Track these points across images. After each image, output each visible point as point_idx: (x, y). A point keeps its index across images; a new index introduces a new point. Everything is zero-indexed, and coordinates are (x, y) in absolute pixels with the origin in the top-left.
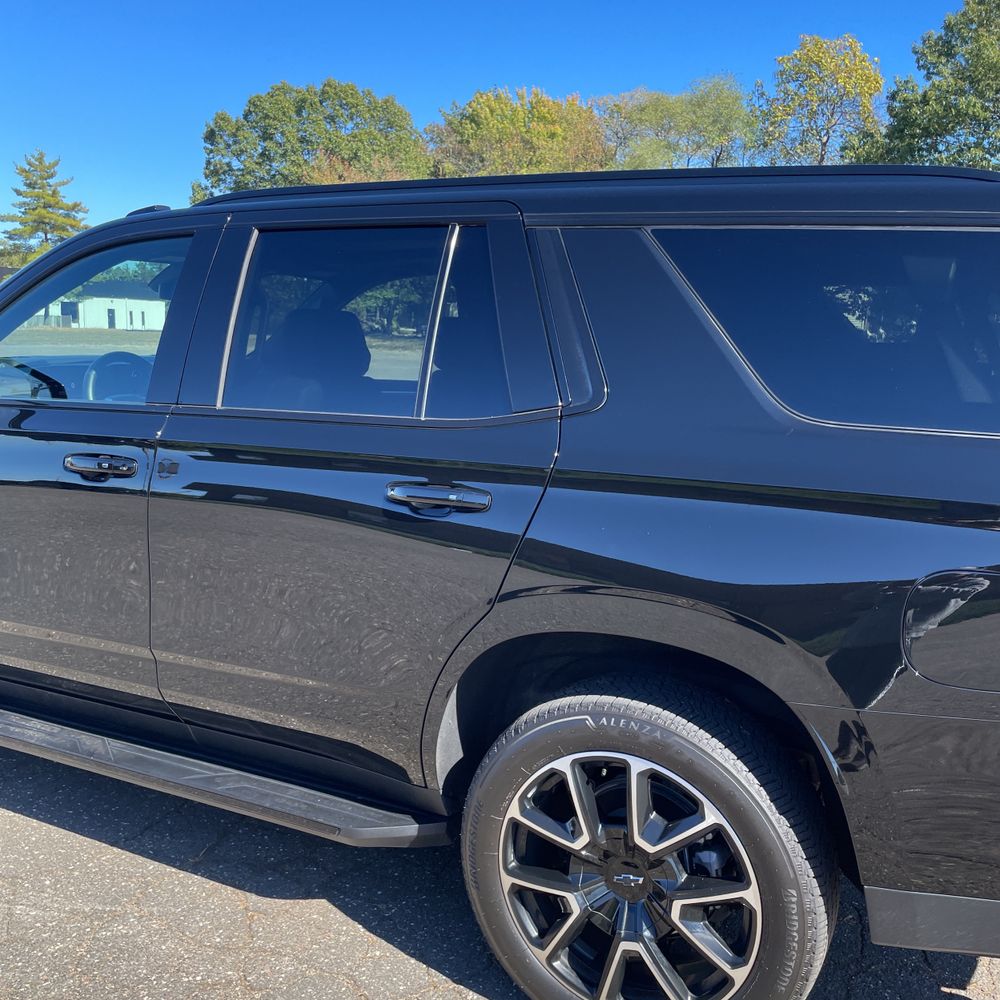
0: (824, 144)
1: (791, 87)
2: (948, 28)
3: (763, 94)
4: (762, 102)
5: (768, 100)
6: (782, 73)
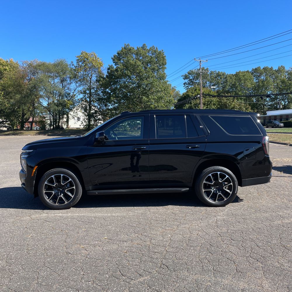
0: (91, 79)
1: (80, 63)
2: (118, 54)
3: (73, 65)
4: (73, 67)
6: (78, 60)
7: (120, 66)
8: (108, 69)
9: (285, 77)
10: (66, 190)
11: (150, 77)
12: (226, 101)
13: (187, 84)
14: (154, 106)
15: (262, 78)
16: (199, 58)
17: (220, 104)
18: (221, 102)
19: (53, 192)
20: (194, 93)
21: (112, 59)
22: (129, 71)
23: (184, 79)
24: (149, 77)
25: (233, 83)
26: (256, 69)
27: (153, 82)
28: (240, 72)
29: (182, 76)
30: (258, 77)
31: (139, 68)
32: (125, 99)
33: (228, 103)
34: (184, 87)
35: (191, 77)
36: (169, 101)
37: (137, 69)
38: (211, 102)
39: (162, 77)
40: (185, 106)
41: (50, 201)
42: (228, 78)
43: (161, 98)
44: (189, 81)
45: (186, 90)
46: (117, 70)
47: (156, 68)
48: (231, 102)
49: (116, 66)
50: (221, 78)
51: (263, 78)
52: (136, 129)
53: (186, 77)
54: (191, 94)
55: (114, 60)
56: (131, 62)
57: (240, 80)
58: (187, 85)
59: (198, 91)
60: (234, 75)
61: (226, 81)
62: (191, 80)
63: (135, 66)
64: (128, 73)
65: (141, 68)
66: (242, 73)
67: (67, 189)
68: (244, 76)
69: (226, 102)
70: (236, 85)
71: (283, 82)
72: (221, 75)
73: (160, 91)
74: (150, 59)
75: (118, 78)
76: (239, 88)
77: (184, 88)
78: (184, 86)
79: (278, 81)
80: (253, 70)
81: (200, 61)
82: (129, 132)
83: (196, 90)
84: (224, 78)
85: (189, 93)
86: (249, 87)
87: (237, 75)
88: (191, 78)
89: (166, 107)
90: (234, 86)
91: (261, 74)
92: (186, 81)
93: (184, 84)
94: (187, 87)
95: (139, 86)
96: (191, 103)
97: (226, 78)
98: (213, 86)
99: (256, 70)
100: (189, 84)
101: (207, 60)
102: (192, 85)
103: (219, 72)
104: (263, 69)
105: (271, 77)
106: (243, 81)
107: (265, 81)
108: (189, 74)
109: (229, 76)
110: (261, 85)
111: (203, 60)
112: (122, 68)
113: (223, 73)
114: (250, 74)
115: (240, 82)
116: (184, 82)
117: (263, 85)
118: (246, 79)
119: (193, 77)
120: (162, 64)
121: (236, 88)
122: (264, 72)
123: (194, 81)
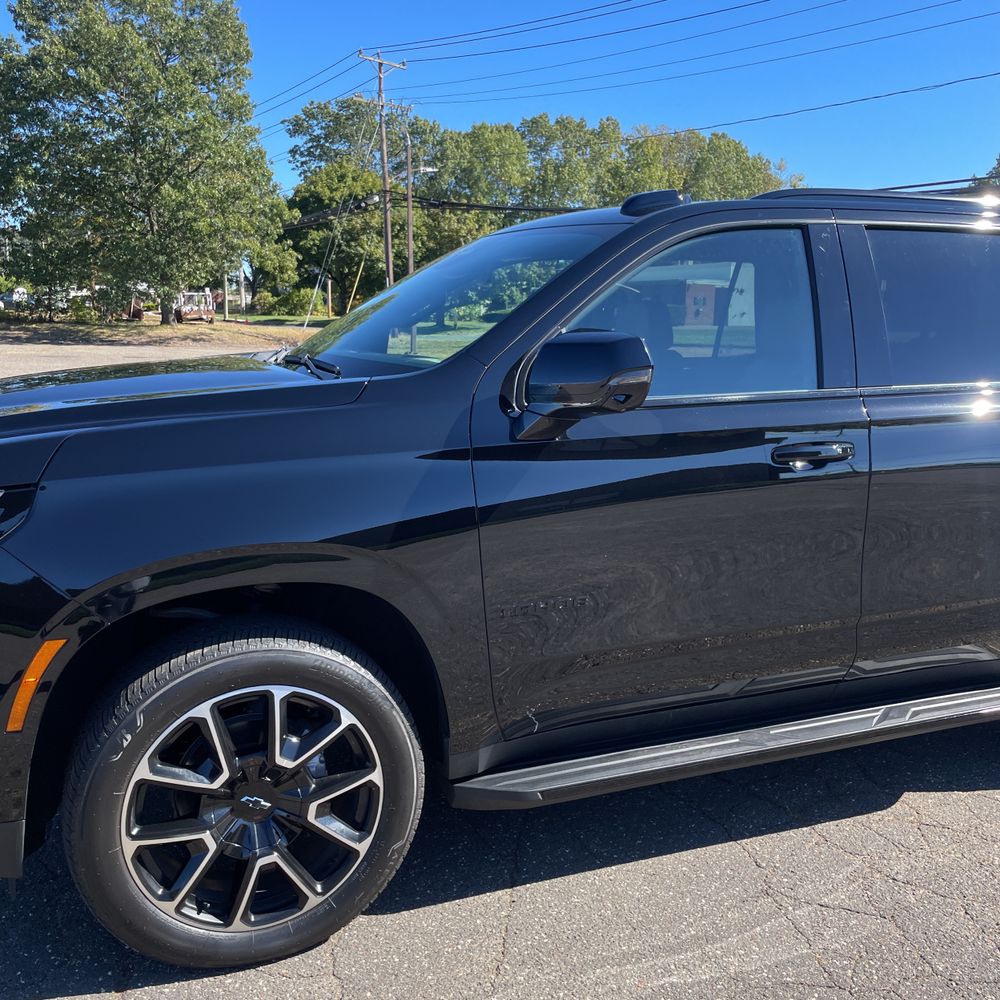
7: (51, 44)
9: (622, 155)
10: (313, 807)
11: (185, 103)
12: (455, 226)
13: (302, 154)
14: (211, 225)
15: (553, 155)
16: (375, 51)
17: (435, 238)
18: (437, 227)
19: (207, 837)
20: (336, 190)
21: (12, 12)
22: (94, 67)
23: (293, 133)
24: (182, 106)
25: (465, 165)
26: (534, 122)
27: (202, 127)
28: (483, 127)
29: (282, 122)
30: (542, 150)
31: (137, 62)
32: (79, 192)
33: (463, 233)
34: (294, 166)
35: (316, 128)
36: (271, 210)
37: (128, 64)
38: (402, 227)
39: (234, 112)
40: (306, 238)
41: (178, 910)
42: (449, 145)
43: (235, 195)
44: (310, 145)
45: (300, 175)
46: (36, 61)
47: (212, 70)
48: (474, 232)
49: (30, 46)
50: (424, 142)
51: (557, 155)
52: (125, 317)
53: (297, 128)
54: (328, 192)
55: (17, 15)
56: (100, 33)
57: (485, 154)
58: (304, 159)
59: (349, 181)
60: (467, 135)
61: (443, 152)
62: (318, 138)
63: (120, 49)
64: (89, 76)
65: (144, 63)
66: (491, 132)
67: (317, 794)
68: (499, 141)
69: (457, 231)
70: (476, 173)
71: (615, 172)
72: (424, 132)
73: (232, 168)
74: (184, 30)
75: (43, 95)
76: (483, 185)
77: (293, 169)
78: (291, 159)
79: (602, 171)
80: (524, 123)
81: (381, 64)
82: (100, 326)
83: (342, 178)
84: (433, 144)
85: (319, 189)
86: (515, 184)
87: (475, 136)
88: (318, 132)
89: (256, 231)
90: (466, 176)
91: (550, 139)
92: (300, 141)
93: (291, 152)
94: (302, 166)
95: (135, 138)
96: (329, 226)
97: (441, 143)
98: (428, 164)
99: (533, 126)
100: (310, 154)
101: (404, 64)
102: (320, 158)
103: (416, 118)
104: (557, 122)
105: (581, 152)
106: (495, 162)
107: (564, 167)
108: (310, 115)
109: (451, 138)
110: (552, 177)
111: (392, 62)
112: (59, 53)
113: (431, 124)
114: (519, 137)
115: (487, 164)
116: (291, 147)
117: (558, 180)
118: (505, 155)
119: (322, 128)
120: (235, 55)
121: (475, 183)
122: (558, 133)
123: (327, 145)
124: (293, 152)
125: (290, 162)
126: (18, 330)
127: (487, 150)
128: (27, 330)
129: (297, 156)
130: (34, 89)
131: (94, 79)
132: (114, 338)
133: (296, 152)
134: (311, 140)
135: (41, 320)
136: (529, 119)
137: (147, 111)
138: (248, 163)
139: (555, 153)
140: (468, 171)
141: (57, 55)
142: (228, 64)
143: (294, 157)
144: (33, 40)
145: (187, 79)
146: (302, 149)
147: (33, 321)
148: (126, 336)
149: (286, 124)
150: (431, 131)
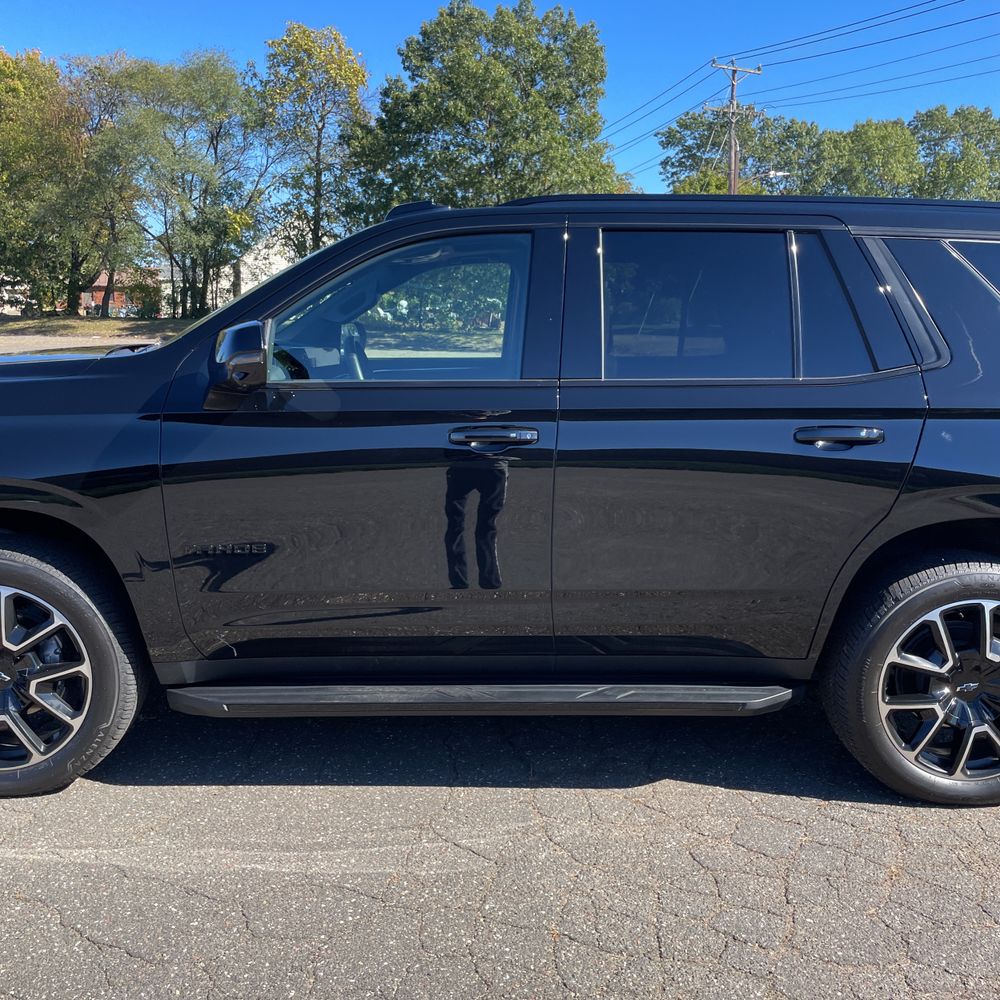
0: (320, 130)
1: (283, 70)
2: (424, 34)
3: (255, 75)
4: (256, 82)
5: (261, 82)
6: (274, 56)
7: (428, 81)
8: (386, 93)
10: (34, 684)
11: (539, 126)
13: (673, 164)
16: (730, 58)
21: (400, 55)
22: (463, 100)
23: (665, 145)
24: (535, 128)
25: (844, 164)
26: (930, 115)
27: (551, 147)
28: (869, 124)
29: (656, 135)
30: (935, 145)
34: (663, 177)
35: (688, 138)
37: (491, 94)
39: (585, 130)
42: (827, 146)
44: (681, 155)
45: (669, 186)
46: (415, 98)
47: (567, 93)
49: (414, 83)
50: (799, 146)
51: (954, 148)
53: (669, 139)
55: (405, 58)
57: (868, 154)
58: (675, 170)
60: (849, 134)
61: (819, 155)
62: (689, 149)
63: (484, 81)
64: (456, 109)
65: (509, 90)
66: (876, 129)
67: (39, 674)
68: (883, 139)
70: (855, 174)
72: (800, 135)
73: (577, 183)
74: (545, 57)
76: (862, 186)
77: (663, 180)
78: (662, 170)
80: (918, 117)
81: (734, 72)
82: (459, 335)
84: (810, 147)
86: (898, 183)
87: (857, 135)
88: (690, 142)
90: (844, 175)
91: (947, 133)
92: (672, 152)
93: (662, 163)
94: (672, 176)
95: (498, 163)
97: (817, 145)
99: (928, 119)
100: (681, 164)
101: (759, 69)
102: (691, 168)
103: (792, 121)
104: (957, 113)
105: (982, 145)
106: (878, 160)
107: (960, 161)
108: (684, 126)
109: (830, 139)
110: (944, 172)
111: (746, 68)
112: (435, 89)
113: (809, 125)
114: (908, 132)
115: (868, 163)
116: (663, 158)
117: (951, 176)
118: (890, 152)
119: (695, 138)
120: (590, 76)
121: (854, 184)
122: (957, 125)
123: (699, 154)
124: (664, 163)
125: (661, 173)
126: (391, 337)
127: (868, 148)
128: (398, 337)
129: (668, 167)
130: (413, 122)
131: (460, 110)
132: (468, 345)
133: (667, 163)
134: (682, 151)
135: (412, 329)
136: (923, 112)
137: (505, 135)
138: (592, 178)
139: (951, 146)
140: (845, 172)
141: (432, 91)
142: (584, 85)
143: (664, 168)
144: (417, 79)
145: (540, 103)
146: (673, 160)
147: (406, 330)
148: (478, 343)
149: (659, 136)
150: (807, 133)
